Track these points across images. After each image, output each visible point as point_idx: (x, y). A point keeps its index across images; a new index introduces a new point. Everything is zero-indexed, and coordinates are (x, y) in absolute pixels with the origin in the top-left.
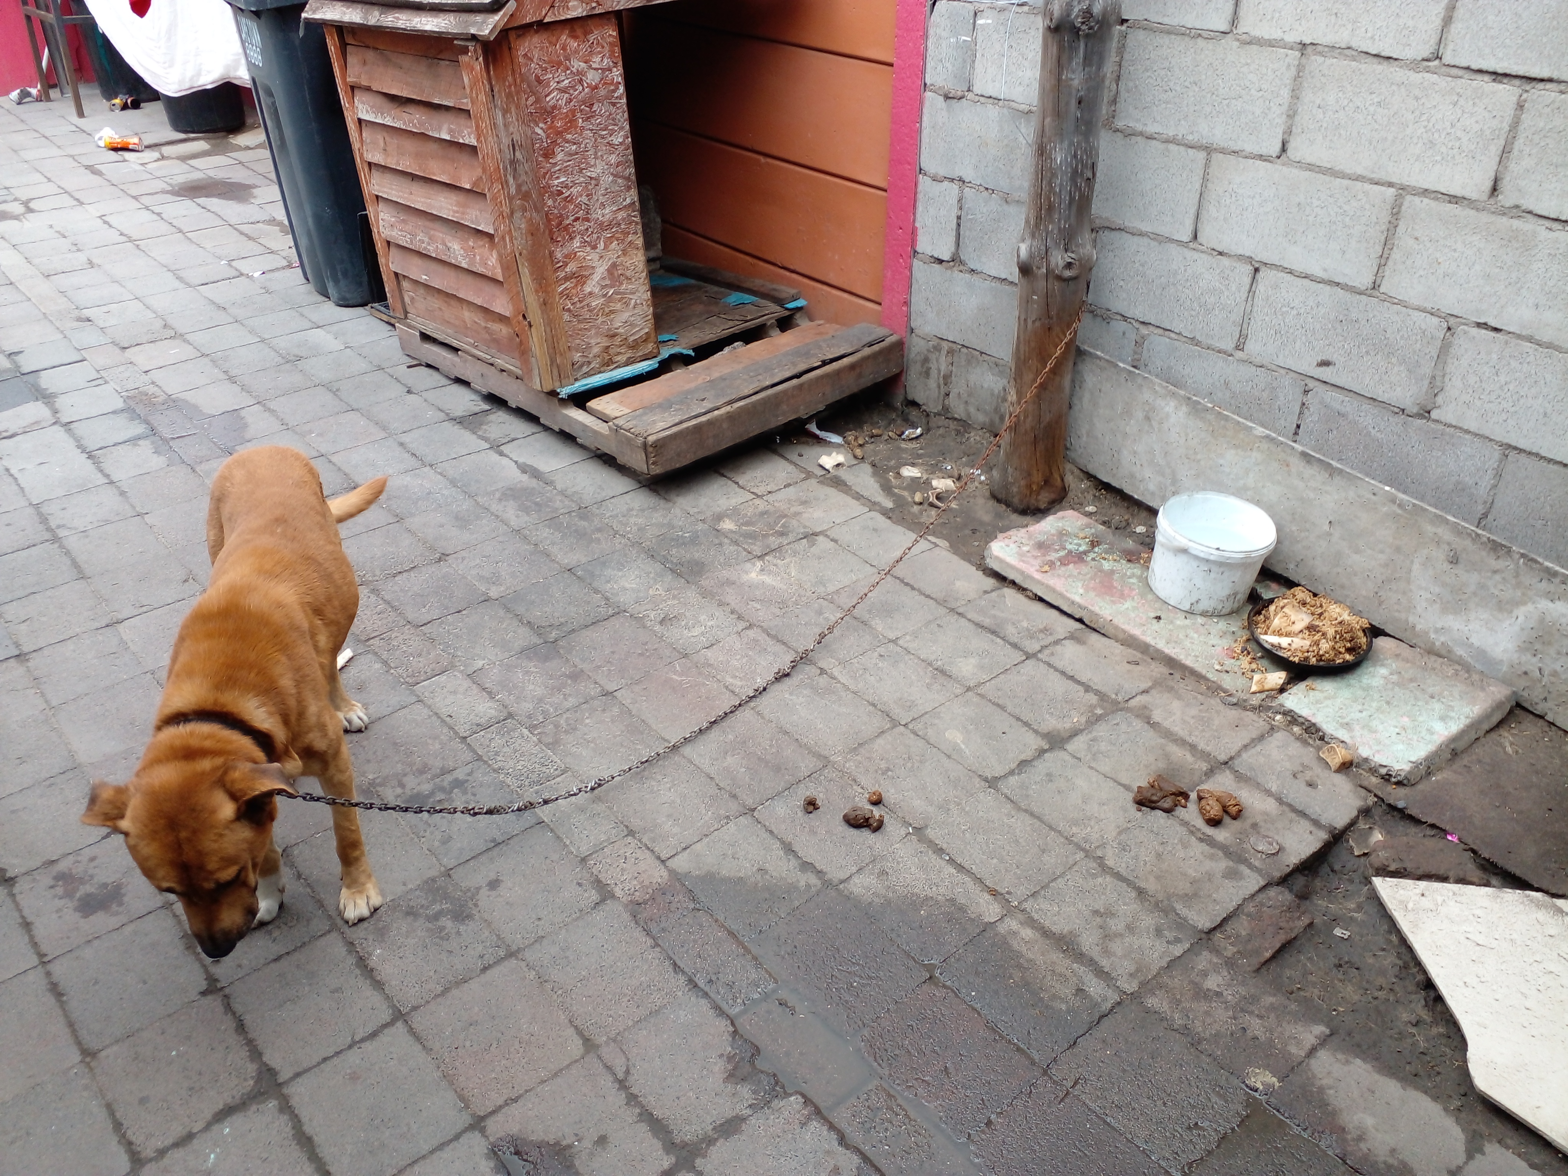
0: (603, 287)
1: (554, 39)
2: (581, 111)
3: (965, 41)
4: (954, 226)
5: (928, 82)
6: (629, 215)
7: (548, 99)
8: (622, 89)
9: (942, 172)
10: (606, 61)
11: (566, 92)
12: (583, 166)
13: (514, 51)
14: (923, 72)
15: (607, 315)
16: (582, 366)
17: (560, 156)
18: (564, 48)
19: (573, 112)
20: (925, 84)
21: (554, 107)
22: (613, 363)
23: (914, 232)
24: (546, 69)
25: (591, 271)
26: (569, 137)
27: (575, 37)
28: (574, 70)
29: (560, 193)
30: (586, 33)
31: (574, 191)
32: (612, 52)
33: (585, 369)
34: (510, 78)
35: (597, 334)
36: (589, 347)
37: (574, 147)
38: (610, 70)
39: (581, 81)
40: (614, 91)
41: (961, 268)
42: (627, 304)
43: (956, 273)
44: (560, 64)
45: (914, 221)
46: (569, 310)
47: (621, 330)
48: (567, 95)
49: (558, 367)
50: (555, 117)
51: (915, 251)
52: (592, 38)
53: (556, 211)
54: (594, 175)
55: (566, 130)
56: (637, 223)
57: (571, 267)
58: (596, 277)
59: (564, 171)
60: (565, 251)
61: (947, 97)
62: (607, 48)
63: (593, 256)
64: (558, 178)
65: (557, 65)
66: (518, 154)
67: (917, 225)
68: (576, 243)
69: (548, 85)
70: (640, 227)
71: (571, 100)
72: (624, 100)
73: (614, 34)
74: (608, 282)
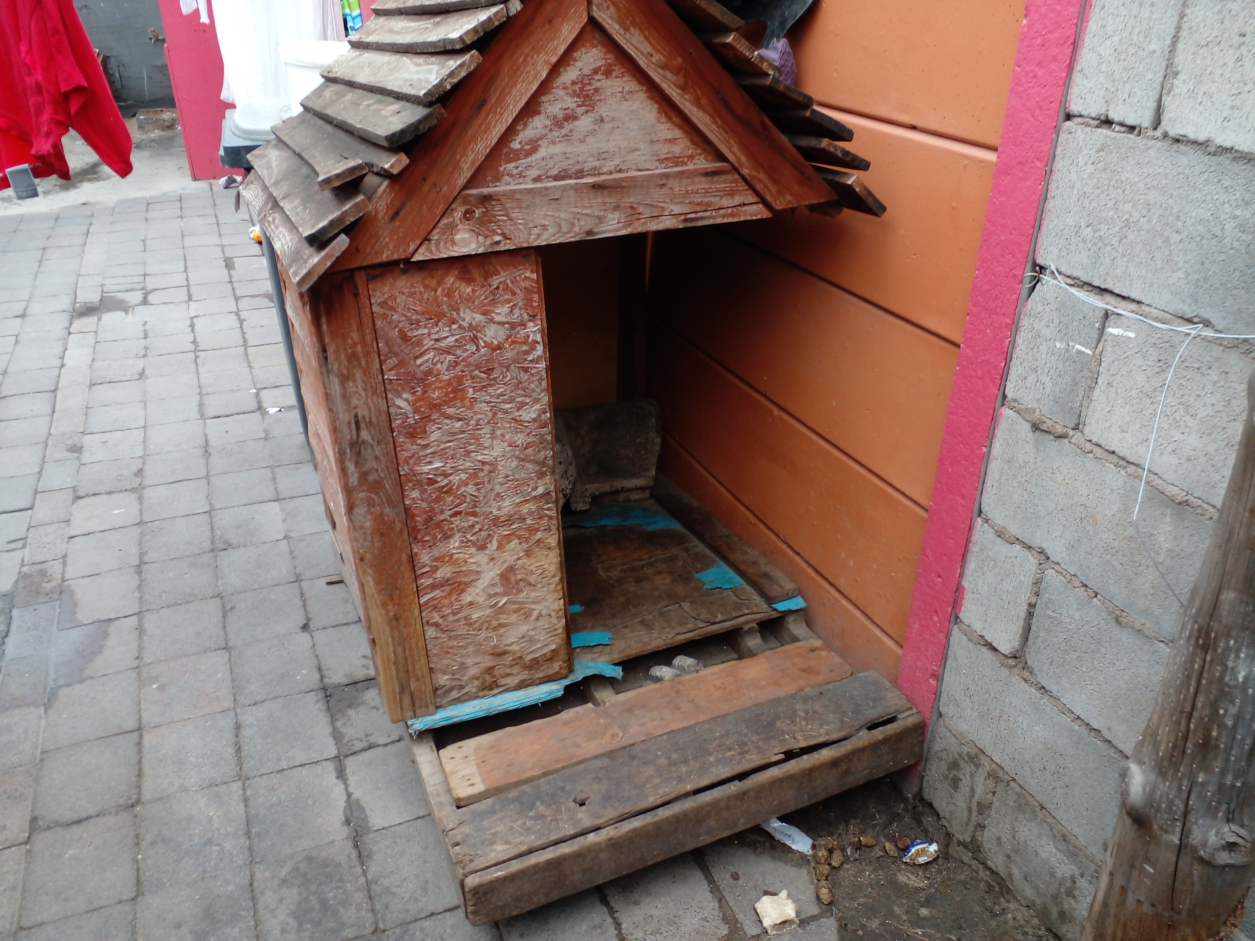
0: (491, 596)
1: (433, 283)
2: (473, 378)
3: (1079, 352)
4: (1023, 614)
5: (1010, 393)
6: (539, 508)
7: (419, 362)
8: (539, 350)
9: (1014, 530)
10: (517, 312)
11: (449, 353)
12: (472, 448)
13: (364, 300)
14: (1004, 375)
15: (495, 629)
16: (451, 689)
17: (434, 437)
18: (449, 295)
19: (460, 380)
20: (1005, 396)
21: (429, 372)
22: (498, 686)
23: (959, 590)
24: (418, 321)
25: (475, 577)
26: (451, 411)
27: (469, 280)
28: (465, 324)
29: (432, 482)
30: (487, 275)
31: (455, 479)
32: (528, 301)
33: (455, 694)
34: (355, 336)
35: (477, 652)
36: (463, 667)
37: (459, 424)
38: (523, 325)
39: (474, 340)
40: (527, 353)
41: (1026, 674)
42: (527, 616)
43: (1016, 679)
44: (440, 316)
45: (961, 575)
46: (436, 625)
47: (515, 647)
48: (450, 357)
49: (411, 694)
50: (430, 385)
51: (957, 617)
52: (495, 281)
53: (424, 505)
54: (487, 459)
55: (446, 403)
56: (551, 518)
57: (444, 572)
58: (482, 583)
59: (441, 454)
60: (436, 553)
61: (1036, 427)
62: (520, 295)
63: (481, 558)
64: (430, 463)
65: (436, 317)
66: (365, 434)
67: (965, 583)
68: (455, 542)
69: (419, 343)
70: (554, 522)
71: (457, 364)
72: (542, 365)
73: (534, 276)
74: (499, 590)
